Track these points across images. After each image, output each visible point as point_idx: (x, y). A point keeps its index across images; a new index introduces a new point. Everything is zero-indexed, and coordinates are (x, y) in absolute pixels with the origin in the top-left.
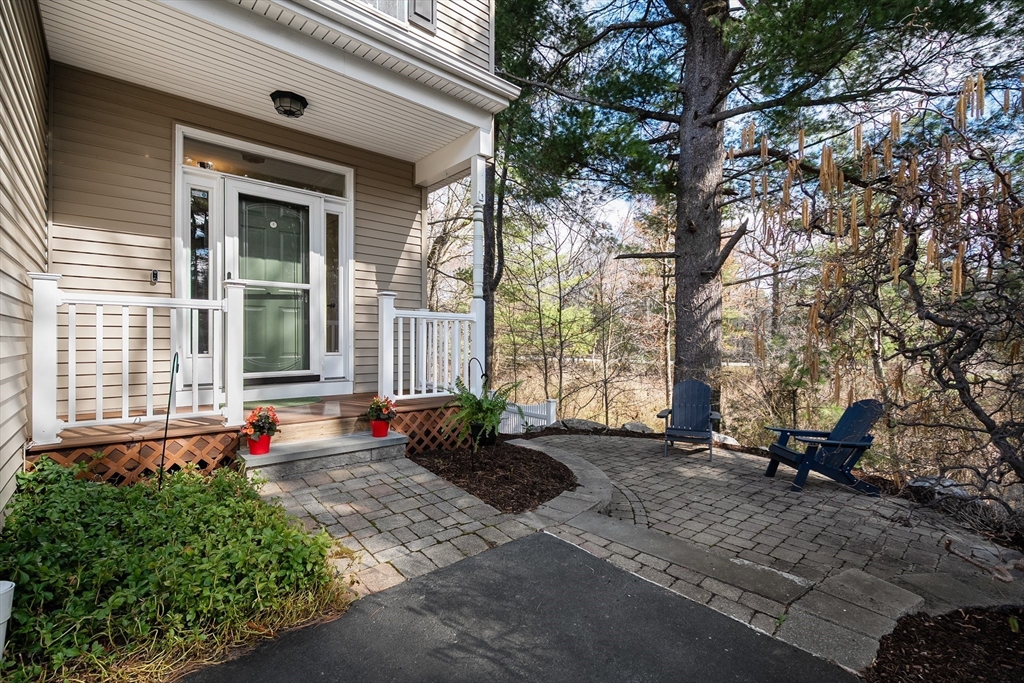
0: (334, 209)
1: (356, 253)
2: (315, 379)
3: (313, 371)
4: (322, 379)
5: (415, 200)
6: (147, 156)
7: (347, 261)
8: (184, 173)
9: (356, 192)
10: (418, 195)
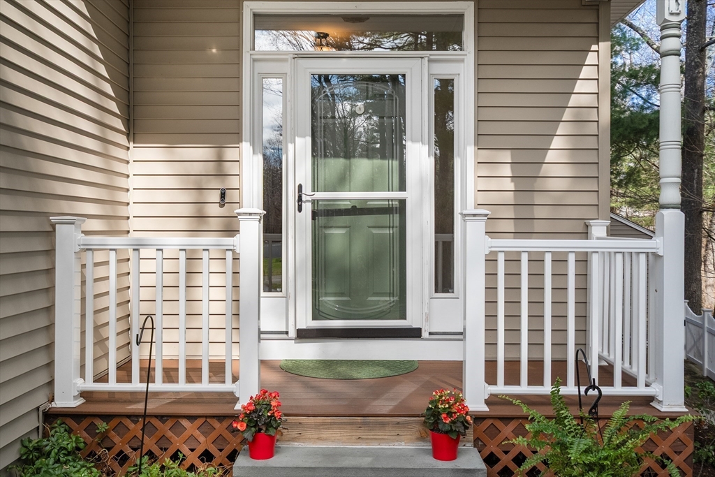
0: (445, 70)
1: (478, 135)
2: (414, 333)
3: (411, 321)
4: (425, 334)
5: (588, 30)
6: (214, 51)
7: (465, 149)
8: (255, 60)
9: (479, 37)
10: (592, 19)
